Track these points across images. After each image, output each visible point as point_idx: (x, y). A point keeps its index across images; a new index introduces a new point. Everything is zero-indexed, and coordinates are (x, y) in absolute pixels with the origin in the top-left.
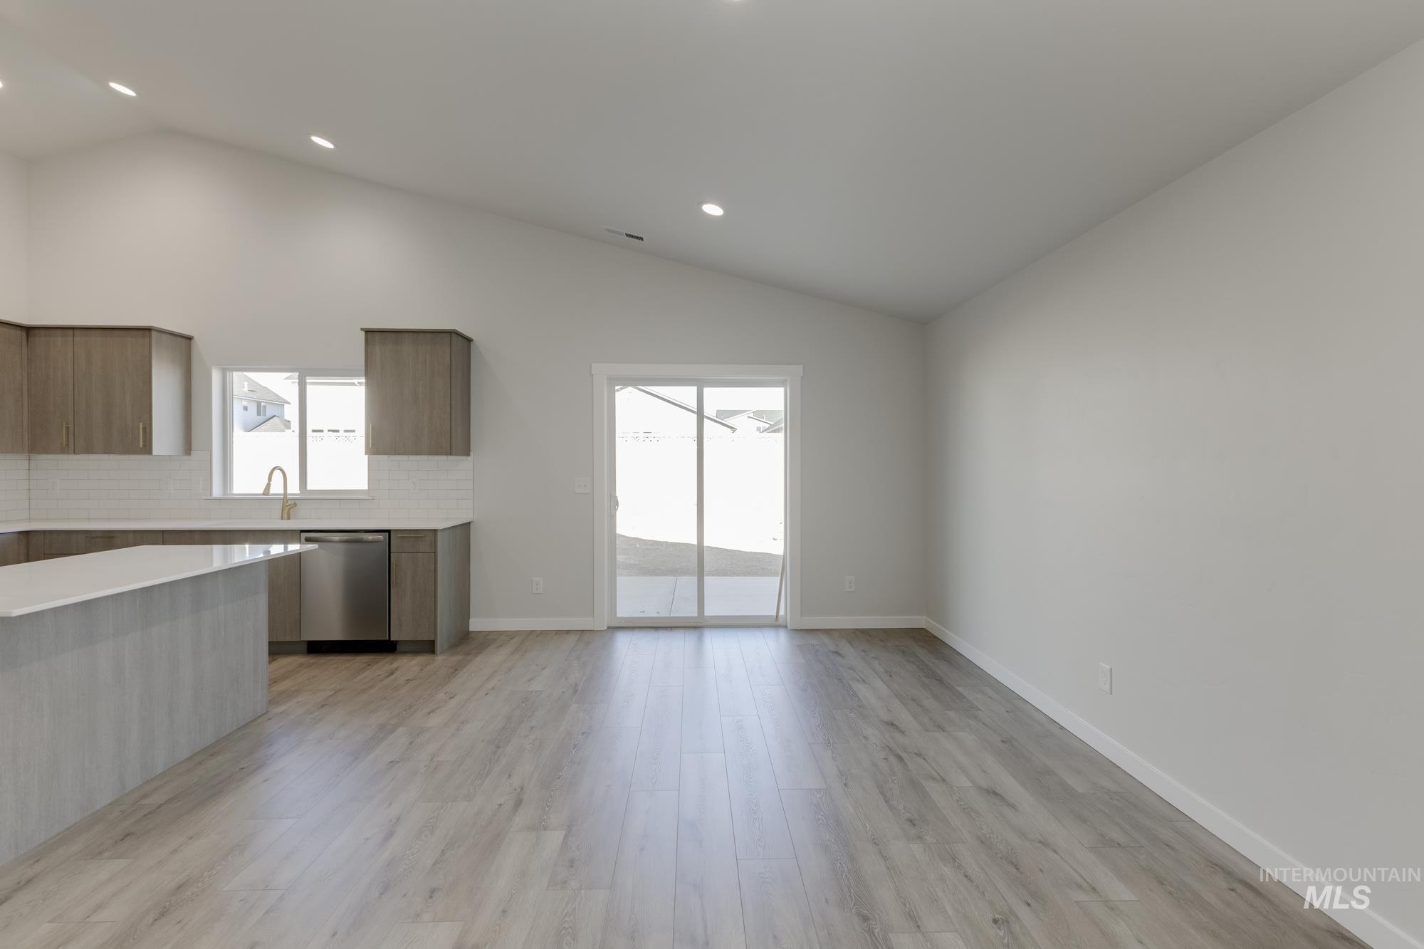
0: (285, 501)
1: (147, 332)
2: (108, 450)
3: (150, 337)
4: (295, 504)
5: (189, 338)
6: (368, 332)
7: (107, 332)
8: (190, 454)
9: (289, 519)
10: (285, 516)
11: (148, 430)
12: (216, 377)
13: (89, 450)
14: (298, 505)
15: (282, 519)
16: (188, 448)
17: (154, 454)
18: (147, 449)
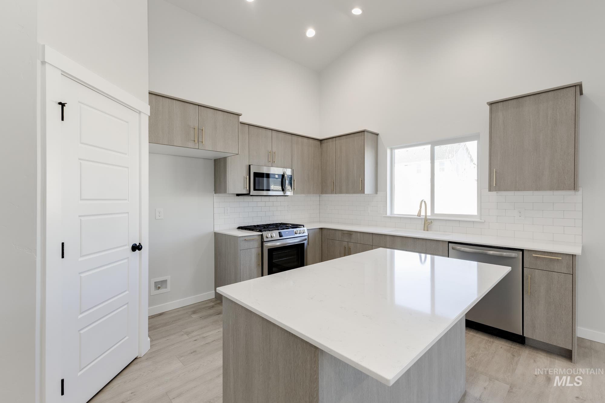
0: (426, 220)
1: (363, 133)
2: (348, 192)
3: (364, 135)
4: (431, 222)
5: (377, 135)
6: (491, 104)
7: (348, 136)
8: (377, 193)
9: (428, 230)
10: (426, 229)
11: (363, 182)
12: (389, 152)
13: (341, 192)
14: (433, 222)
15: (424, 230)
16: (376, 191)
17: (365, 193)
18: (362, 191)
